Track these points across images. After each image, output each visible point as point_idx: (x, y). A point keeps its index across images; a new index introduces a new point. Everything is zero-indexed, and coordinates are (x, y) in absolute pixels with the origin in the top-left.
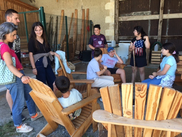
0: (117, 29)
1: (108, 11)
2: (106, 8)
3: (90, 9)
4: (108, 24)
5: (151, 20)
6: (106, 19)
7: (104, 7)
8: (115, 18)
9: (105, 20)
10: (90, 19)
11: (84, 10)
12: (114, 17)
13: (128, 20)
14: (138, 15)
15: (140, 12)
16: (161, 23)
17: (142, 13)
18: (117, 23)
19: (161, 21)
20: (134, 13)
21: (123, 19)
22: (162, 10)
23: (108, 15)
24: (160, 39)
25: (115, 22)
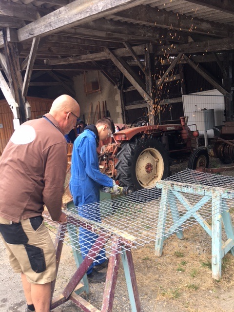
0: (125, 118)
1: (117, 101)
3: (107, 101)
4: (118, 113)
6: (117, 109)
7: (115, 98)
8: (122, 108)
10: (108, 110)
11: (103, 102)
13: (131, 108)
18: (124, 112)
20: (134, 102)
21: (128, 107)
23: (118, 105)
25: (122, 111)
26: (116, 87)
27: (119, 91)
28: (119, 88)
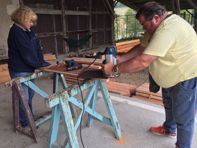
5: (55, 15)
14: (42, 7)
15: (44, 5)
16: (64, 19)
17: (46, 6)
19: (64, 17)
20: (38, 4)
22: (64, 5)
24: (65, 35)
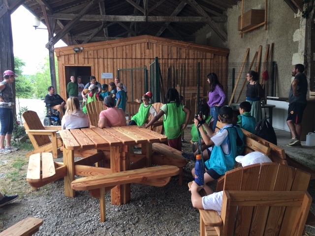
1: (297, 43)
2: (295, 40)
3: (275, 43)
6: (293, 58)
7: (292, 38)
8: (305, 56)
9: (292, 61)
10: (275, 60)
11: (269, 45)
12: (303, 54)
18: (310, 65)
23: (296, 51)
25: (305, 62)
26: (299, 14)
27: (303, 22)
28: (306, 15)
